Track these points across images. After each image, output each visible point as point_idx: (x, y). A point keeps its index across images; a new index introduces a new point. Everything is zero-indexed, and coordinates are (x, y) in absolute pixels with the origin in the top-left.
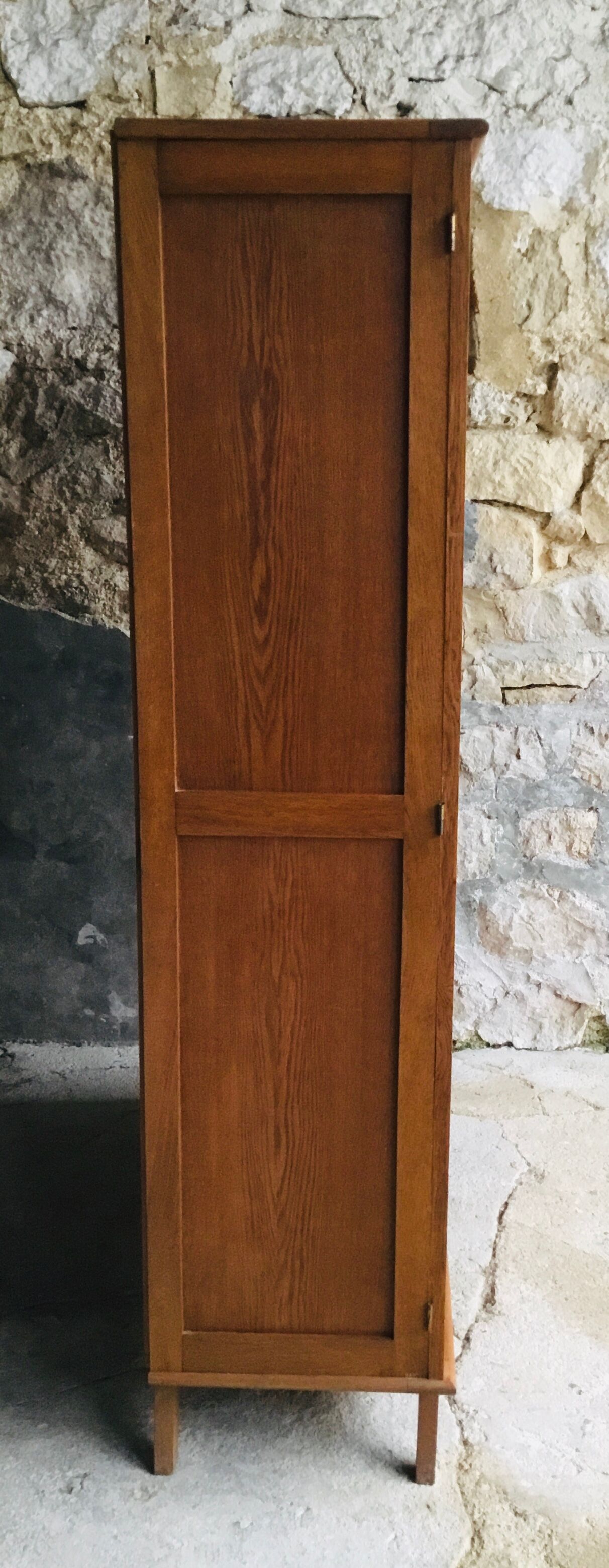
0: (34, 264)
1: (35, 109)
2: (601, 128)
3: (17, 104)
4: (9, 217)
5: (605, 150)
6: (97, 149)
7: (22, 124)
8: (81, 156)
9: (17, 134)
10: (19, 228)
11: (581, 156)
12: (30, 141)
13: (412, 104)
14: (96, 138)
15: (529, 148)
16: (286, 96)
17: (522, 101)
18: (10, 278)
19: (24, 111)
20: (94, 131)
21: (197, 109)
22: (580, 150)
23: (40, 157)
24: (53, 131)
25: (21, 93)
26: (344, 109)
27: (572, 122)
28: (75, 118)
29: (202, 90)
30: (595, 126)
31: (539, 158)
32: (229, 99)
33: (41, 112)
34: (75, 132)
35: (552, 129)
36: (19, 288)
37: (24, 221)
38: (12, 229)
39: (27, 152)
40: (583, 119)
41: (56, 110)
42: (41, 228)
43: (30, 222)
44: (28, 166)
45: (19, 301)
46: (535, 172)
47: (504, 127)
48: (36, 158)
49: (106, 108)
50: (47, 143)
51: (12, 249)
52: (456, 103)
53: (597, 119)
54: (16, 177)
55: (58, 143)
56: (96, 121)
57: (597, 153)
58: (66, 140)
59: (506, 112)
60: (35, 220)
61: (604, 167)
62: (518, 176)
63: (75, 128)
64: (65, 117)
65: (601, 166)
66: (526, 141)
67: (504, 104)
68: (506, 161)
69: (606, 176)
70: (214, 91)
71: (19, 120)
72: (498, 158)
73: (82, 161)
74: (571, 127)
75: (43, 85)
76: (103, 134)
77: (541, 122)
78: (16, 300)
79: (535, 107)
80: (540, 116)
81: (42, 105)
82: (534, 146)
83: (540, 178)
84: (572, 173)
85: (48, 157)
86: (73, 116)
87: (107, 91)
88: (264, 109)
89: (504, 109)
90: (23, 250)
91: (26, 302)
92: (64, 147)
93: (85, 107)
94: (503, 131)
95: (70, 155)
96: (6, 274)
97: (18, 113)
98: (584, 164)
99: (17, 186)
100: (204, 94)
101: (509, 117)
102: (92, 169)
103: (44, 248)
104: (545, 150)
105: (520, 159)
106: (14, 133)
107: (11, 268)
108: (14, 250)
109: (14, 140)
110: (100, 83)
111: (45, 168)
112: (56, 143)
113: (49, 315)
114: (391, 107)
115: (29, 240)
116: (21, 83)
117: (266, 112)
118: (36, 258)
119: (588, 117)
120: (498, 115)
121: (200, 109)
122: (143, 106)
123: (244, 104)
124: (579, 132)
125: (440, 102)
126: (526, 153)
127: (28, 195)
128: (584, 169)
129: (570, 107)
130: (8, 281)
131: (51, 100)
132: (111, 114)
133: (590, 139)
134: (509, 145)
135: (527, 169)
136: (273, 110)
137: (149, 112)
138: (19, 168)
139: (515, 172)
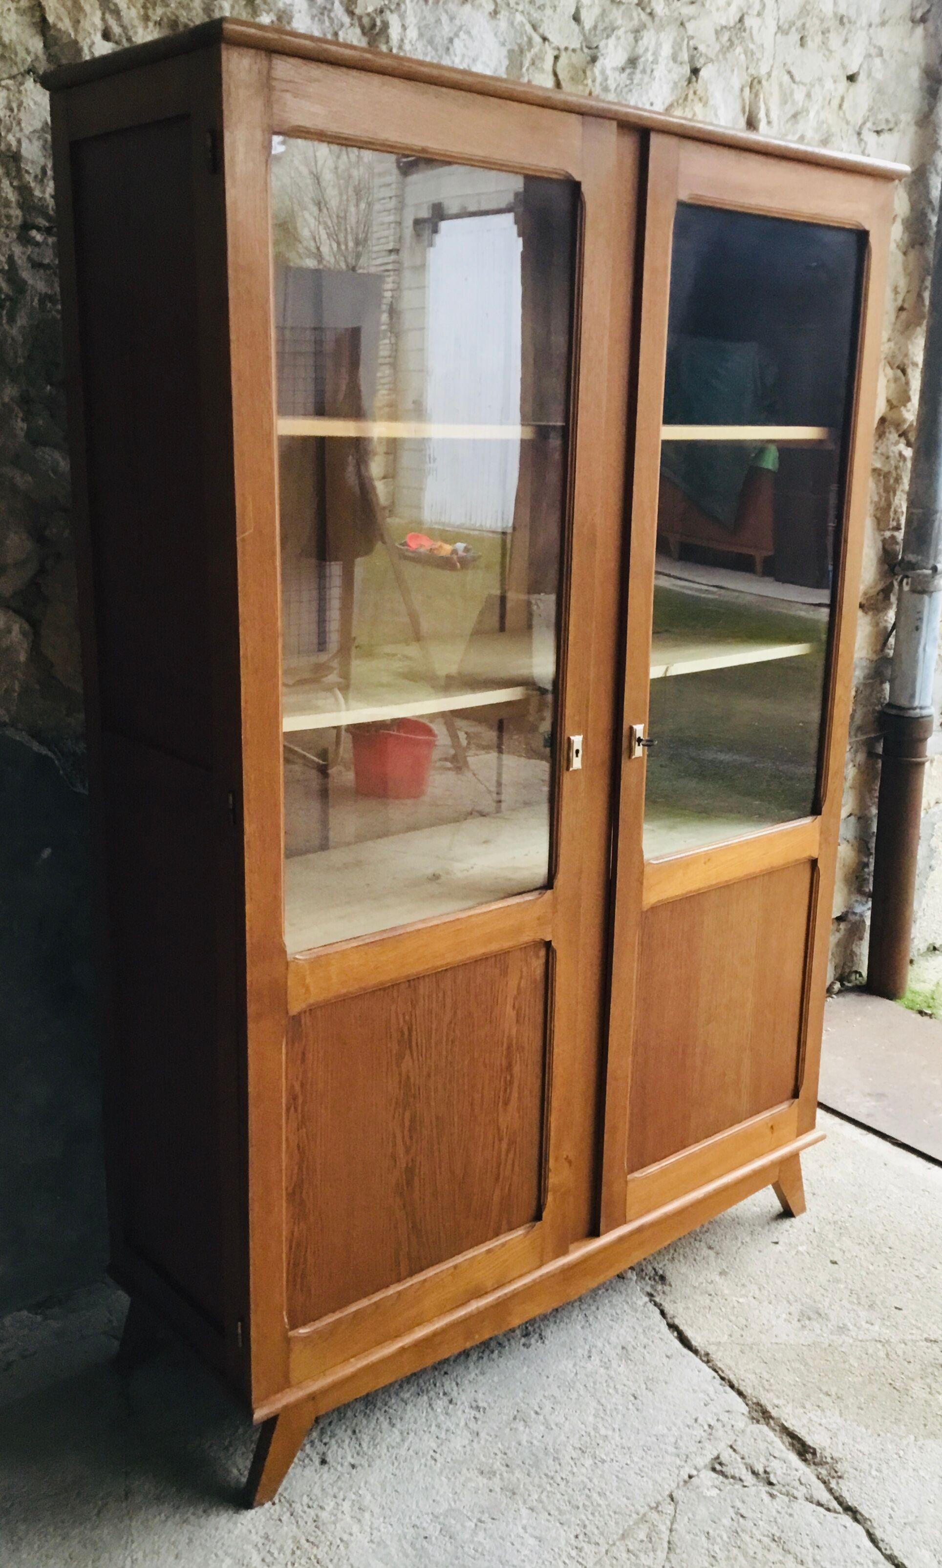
2: (525, 20)
5: (529, 50)
11: (504, 51)
15: (456, 30)
22: (503, 44)
30: (518, 17)
31: (465, 46)
35: (478, 9)
57: (521, 50)
61: (528, 70)
65: (524, 70)
66: (452, 19)
68: (431, 42)
72: (421, 35)
74: (496, 12)
82: (460, 28)
104: (470, 35)
105: (446, 42)
124: (504, 22)
126: (451, 35)
128: (507, 68)
133: (513, 31)
134: (433, 20)
135: (453, 57)
139: (440, 57)
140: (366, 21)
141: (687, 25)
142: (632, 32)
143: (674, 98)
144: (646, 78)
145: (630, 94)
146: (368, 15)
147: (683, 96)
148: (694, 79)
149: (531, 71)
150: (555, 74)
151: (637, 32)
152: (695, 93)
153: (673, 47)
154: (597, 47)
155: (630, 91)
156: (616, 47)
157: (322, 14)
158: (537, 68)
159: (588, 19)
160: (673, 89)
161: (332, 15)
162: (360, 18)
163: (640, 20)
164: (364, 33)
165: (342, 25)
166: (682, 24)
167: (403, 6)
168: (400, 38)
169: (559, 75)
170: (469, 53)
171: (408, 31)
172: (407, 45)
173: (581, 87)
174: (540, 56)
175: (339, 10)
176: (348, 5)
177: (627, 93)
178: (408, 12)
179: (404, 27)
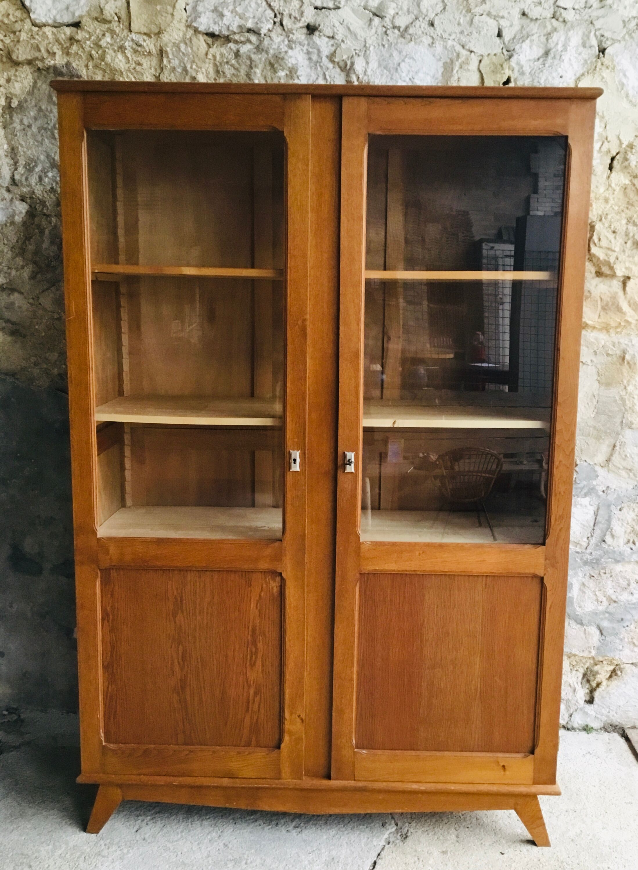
0: (43, 140)
1: (43, 28)
2: (455, 44)
3: (30, 24)
4: (25, 105)
5: (457, 60)
6: (89, 56)
7: (34, 38)
8: (77, 62)
9: (30, 45)
10: (32, 114)
11: (441, 64)
12: (40, 51)
13: (317, 25)
14: (87, 49)
15: (403, 58)
16: (225, 19)
17: (397, 24)
18: (25, 150)
19: (35, 29)
20: (85, 43)
21: (160, 28)
23: (46, 62)
24: (57, 43)
25: (32, 16)
26: (267, 28)
27: (433, 39)
28: (72, 35)
29: (164, 14)
30: (450, 43)
31: (409, 66)
32: (184, 21)
33: (48, 30)
34: (72, 44)
35: (419, 44)
36: (32, 157)
37: (37, 108)
38: (27, 114)
39: (36, 59)
40: (442, 37)
41: (58, 29)
42: (48, 114)
43: (40, 110)
44: (39, 69)
45: (31, 166)
46: (407, 76)
47: (384, 43)
48: (44, 63)
49: (95, 27)
50: (51, 51)
51: (27, 129)
52: (349, 25)
53: (452, 37)
54: (30, 77)
55: (61, 53)
56: (87, 36)
57: (452, 61)
58: (66, 50)
59: (386, 32)
60: (43, 107)
61: (457, 71)
62: (394, 78)
63: (72, 41)
64: (65, 34)
65: (455, 72)
66: (400, 52)
67: (384, 26)
68: (386, 68)
69: (459, 78)
70: (172, 15)
71: (32, 35)
72: (380, 65)
73: (78, 65)
74: (433, 43)
75: (49, 10)
76: (92, 46)
77: (411, 40)
78: (29, 165)
79: (407, 28)
80: (410, 35)
81: (49, 25)
82: (406, 56)
83: (410, 79)
84: (433, 77)
85: (52, 62)
86: (72, 32)
87: (95, 15)
88: (209, 28)
89: (384, 29)
90: (34, 129)
91: (37, 166)
92: (64, 55)
93: (80, 26)
94: (384, 46)
95: (68, 61)
96: (22, 146)
97: (31, 30)
98: (442, 70)
99: (31, 84)
100: (166, 17)
101: (387, 35)
102: (84, 71)
103: (50, 127)
104: (414, 59)
105: (396, 65)
106: (28, 45)
107: (26, 142)
108: (29, 129)
109: (28, 50)
110: (90, 10)
111: (51, 70)
112: (59, 53)
113: (53, 176)
114: (301, 27)
115: (39, 123)
116: (32, 8)
117: (211, 30)
118: (44, 135)
119: (445, 36)
120: (380, 34)
121: (163, 28)
122: (121, 26)
123: (195, 24)
124: (439, 47)
125: (337, 24)
126: (400, 61)
127: (39, 90)
128: (442, 74)
129: (432, 28)
130: (24, 152)
131: (55, 21)
132: (98, 31)
133: (446, 52)
134: (388, 56)
135: (401, 73)
136: (216, 29)
137: (126, 31)
138: (32, 70)
139: (392, 75)
140: (342, 64)
141: (594, 22)
142: (544, 36)
143: (585, 69)
144: (556, 62)
145: (541, 74)
146: (343, 60)
147: (593, 67)
148: (601, 55)
149: (459, 72)
150: (480, 72)
151: (548, 35)
152: (602, 64)
153: (582, 39)
154: (514, 50)
155: (542, 71)
156: (531, 47)
157: (316, 65)
158: (464, 70)
159: (507, 35)
160: (584, 65)
161: (322, 64)
162: (338, 63)
163: (553, 26)
164: (342, 71)
165: (328, 69)
166: (591, 23)
167: (368, 52)
168: (364, 69)
169: (483, 72)
170: (413, 69)
171: (370, 65)
172: (369, 72)
173: (499, 76)
174: (467, 62)
175: (325, 61)
176: (331, 58)
177: (539, 74)
178: (371, 54)
179: (367, 63)
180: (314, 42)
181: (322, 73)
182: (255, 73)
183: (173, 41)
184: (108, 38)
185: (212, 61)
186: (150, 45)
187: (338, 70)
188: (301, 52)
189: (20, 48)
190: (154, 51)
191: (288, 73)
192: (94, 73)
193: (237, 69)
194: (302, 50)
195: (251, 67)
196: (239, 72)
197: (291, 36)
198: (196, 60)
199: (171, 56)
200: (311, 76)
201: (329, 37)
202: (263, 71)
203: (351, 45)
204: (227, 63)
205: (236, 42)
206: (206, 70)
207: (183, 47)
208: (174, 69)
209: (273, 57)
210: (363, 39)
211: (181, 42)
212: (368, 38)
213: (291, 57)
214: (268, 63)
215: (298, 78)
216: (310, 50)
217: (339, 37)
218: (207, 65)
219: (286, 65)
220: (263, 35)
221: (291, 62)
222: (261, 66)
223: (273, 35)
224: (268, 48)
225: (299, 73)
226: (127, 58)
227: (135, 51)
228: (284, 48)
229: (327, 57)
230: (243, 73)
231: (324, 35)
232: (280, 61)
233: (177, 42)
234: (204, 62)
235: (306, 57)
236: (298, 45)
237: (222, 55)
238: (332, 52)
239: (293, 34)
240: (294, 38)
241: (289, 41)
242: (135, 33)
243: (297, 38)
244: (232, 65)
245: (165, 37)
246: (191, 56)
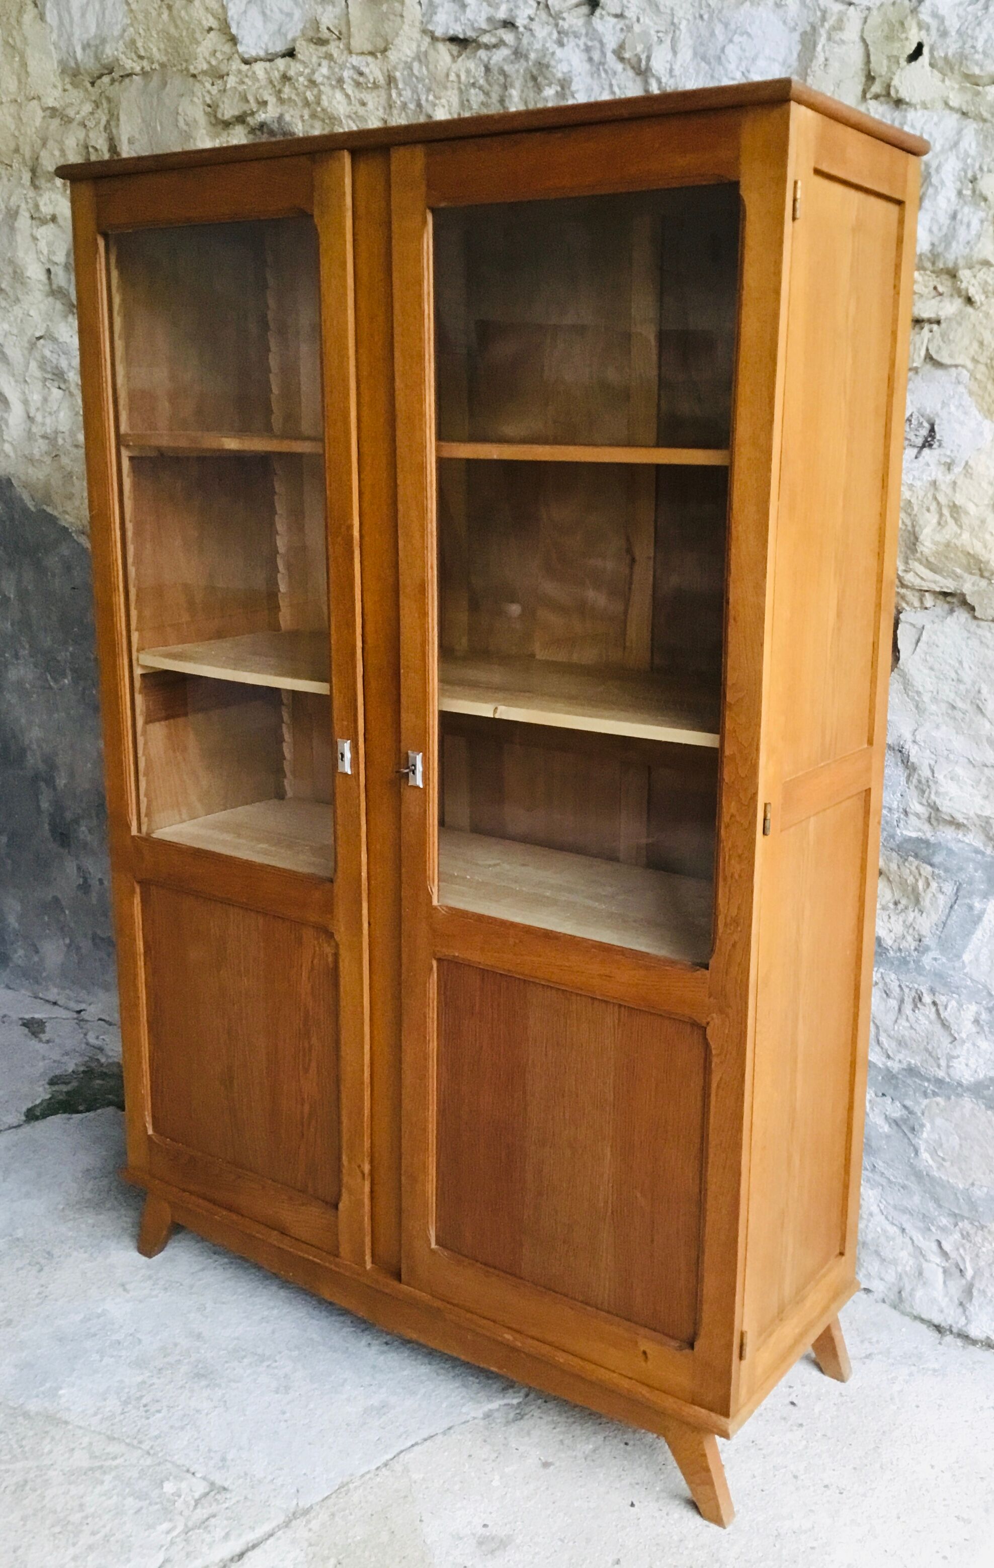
1: (254, 64)
3: (239, 61)
5: (822, 26)
6: (305, 101)
7: (243, 82)
8: (292, 111)
9: (237, 95)
11: (796, 36)
12: (247, 101)
14: (301, 89)
15: (730, 35)
16: (468, 10)
19: (245, 68)
20: (297, 80)
21: (386, 41)
22: (794, 29)
23: (257, 117)
24: (270, 86)
25: (241, 49)
26: (526, 16)
28: (286, 69)
29: (391, 17)
31: (741, 48)
32: (417, 24)
33: (260, 68)
34: (284, 85)
39: (246, 114)
41: (271, 63)
44: (252, 129)
46: (737, 69)
47: (702, 12)
48: (254, 119)
49: (311, 53)
50: (260, 100)
55: (274, 100)
56: (302, 70)
57: (814, 28)
58: (279, 95)
61: (824, 47)
63: (285, 80)
64: (278, 69)
65: (819, 48)
66: (726, 25)
68: (704, 58)
69: (826, 60)
70: (402, 16)
71: (240, 78)
72: (695, 54)
73: (292, 117)
75: (259, 37)
76: (306, 83)
81: (261, 60)
82: (736, 31)
84: (784, 63)
85: (264, 116)
86: (286, 66)
87: (311, 34)
88: (450, 30)
92: (279, 103)
93: (294, 55)
97: (238, 71)
98: (799, 47)
100: (393, 21)
102: (300, 125)
104: (749, 35)
105: (719, 51)
109: (236, 100)
110: (305, 27)
111: (265, 129)
112: (272, 100)
114: (577, 6)
116: (240, 37)
117: (451, 33)
121: (390, 40)
122: (339, 46)
123: (430, 27)
128: (799, 55)
131: (267, 54)
132: (314, 59)
133: (805, 12)
134: (707, 34)
135: (727, 65)
136: (458, 30)
137: (345, 52)
138: (246, 132)
139: (713, 70)
140: (634, 61)
145: (978, 29)
146: (635, 56)
150: (863, 40)
155: (979, 24)
157: (599, 69)
158: (835, 42)
161: (606, 67)
162: (630, 61)
164: (636, 73)
165: (615, 73)
167: (677, 32)
168: (668, 66)
169: (868, 41)
170: (747, 54)
171: (679, 56)
172: (677, 71)
173: (897, 45)
174: (839, 26)
175: (611, 58)
176: (619, 53)
177: (974, 30)
178: (682, 37)
179: (675, 53)
180: (594, 30)
181: (607, 83)
182: (510, 96)
183: (404, 59)
184: (324, 70)
185: (456, 85)
186: (374, 70)
187: (631, 73)
188: (577, 50)
189: (226, 100)
190: (382, 80)
191: (559, 89)
192: (312, 127)
193: (487, 94)
194: (578, 46)
195: (505, 88)
196: (490, 98)
197: (561, 22)
198: (434, 86)
199: (400, 86)
200: (592, 90)
201: (616, 16)
202: (522, 91)
203: (651, 24)
204: (473, 85)
205: (487, 47)
206: (448, 101)
207: (416, 65)
208: (404, 106)
209: (534, 65)
210: (669, 11)
211: (414, 59)
212: (676, 8)
213: (561, 61)
214: (529, 76)
215: (574, 97)
216: (590, 43)
217: (631, 14)
218: (449, 93)
219: (554, 75)
220: (521, 29)
221: (560, 70)
222: (518, 84)
223: (535, 26)
224: (528, 50)
225: (574, 87)
226: (347, 96)
227: (358, 84)
228: (552, 46)
229: (614, 52)
230: (495, 97)
231: (609, 14)
232: (544, 70)
233: (409, 60)
234: (446, 88)
235: (584, 56)
236: (572, 38)
237: (468, 71)
238: (621, 41)
239: (564, 19)
240: (566, 26)
241: (559, 33)
242: (357, 54)
243: (571, 26)
244: (480, 88)
245: (392, 55)
246: (427, 81)
